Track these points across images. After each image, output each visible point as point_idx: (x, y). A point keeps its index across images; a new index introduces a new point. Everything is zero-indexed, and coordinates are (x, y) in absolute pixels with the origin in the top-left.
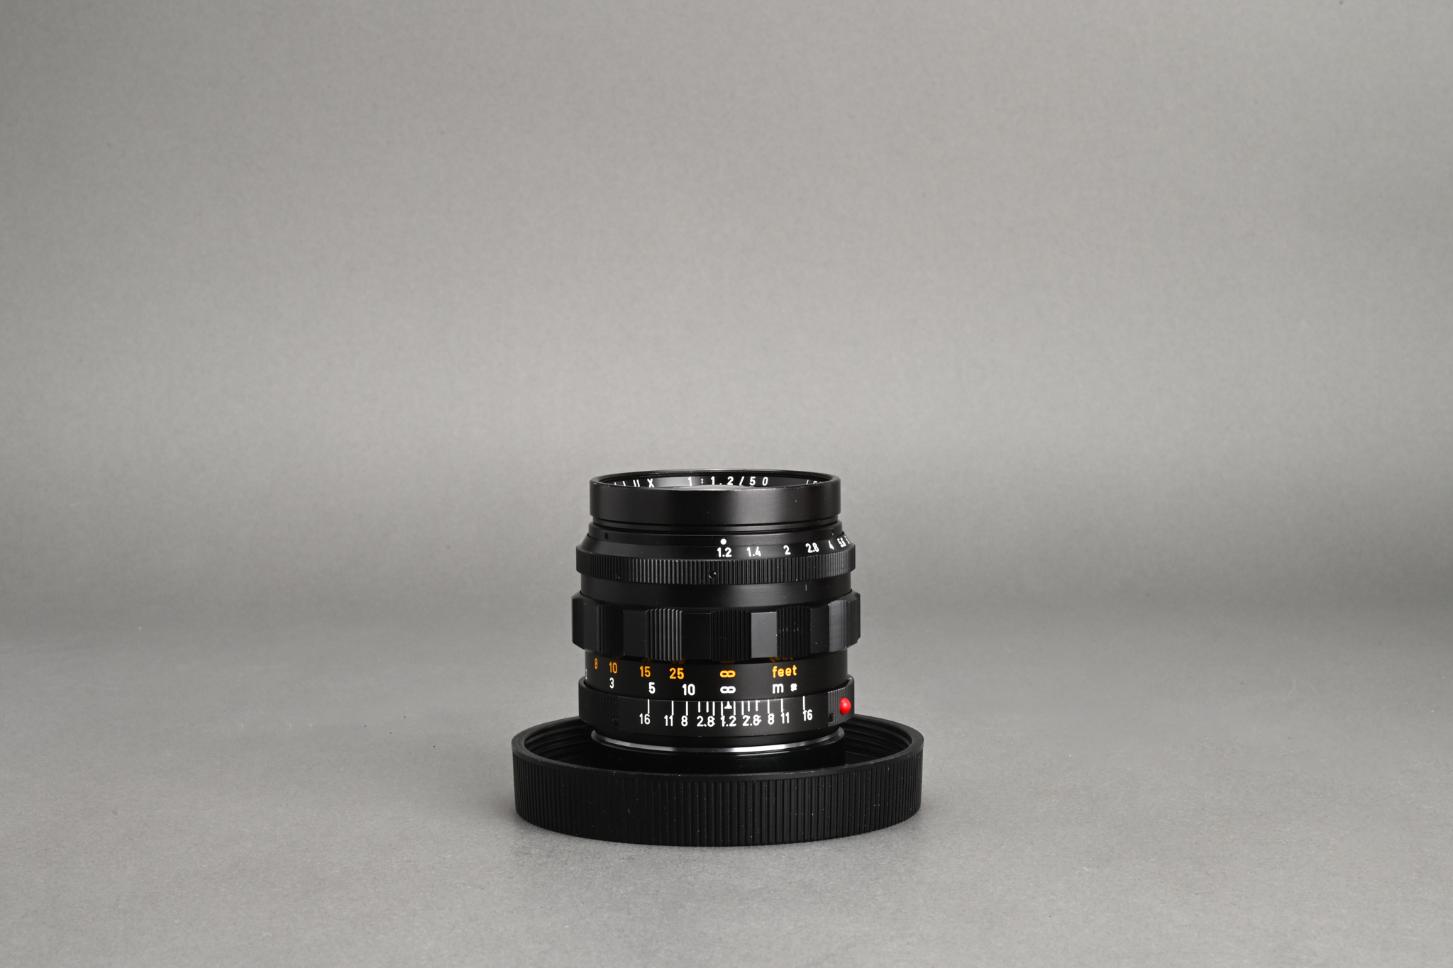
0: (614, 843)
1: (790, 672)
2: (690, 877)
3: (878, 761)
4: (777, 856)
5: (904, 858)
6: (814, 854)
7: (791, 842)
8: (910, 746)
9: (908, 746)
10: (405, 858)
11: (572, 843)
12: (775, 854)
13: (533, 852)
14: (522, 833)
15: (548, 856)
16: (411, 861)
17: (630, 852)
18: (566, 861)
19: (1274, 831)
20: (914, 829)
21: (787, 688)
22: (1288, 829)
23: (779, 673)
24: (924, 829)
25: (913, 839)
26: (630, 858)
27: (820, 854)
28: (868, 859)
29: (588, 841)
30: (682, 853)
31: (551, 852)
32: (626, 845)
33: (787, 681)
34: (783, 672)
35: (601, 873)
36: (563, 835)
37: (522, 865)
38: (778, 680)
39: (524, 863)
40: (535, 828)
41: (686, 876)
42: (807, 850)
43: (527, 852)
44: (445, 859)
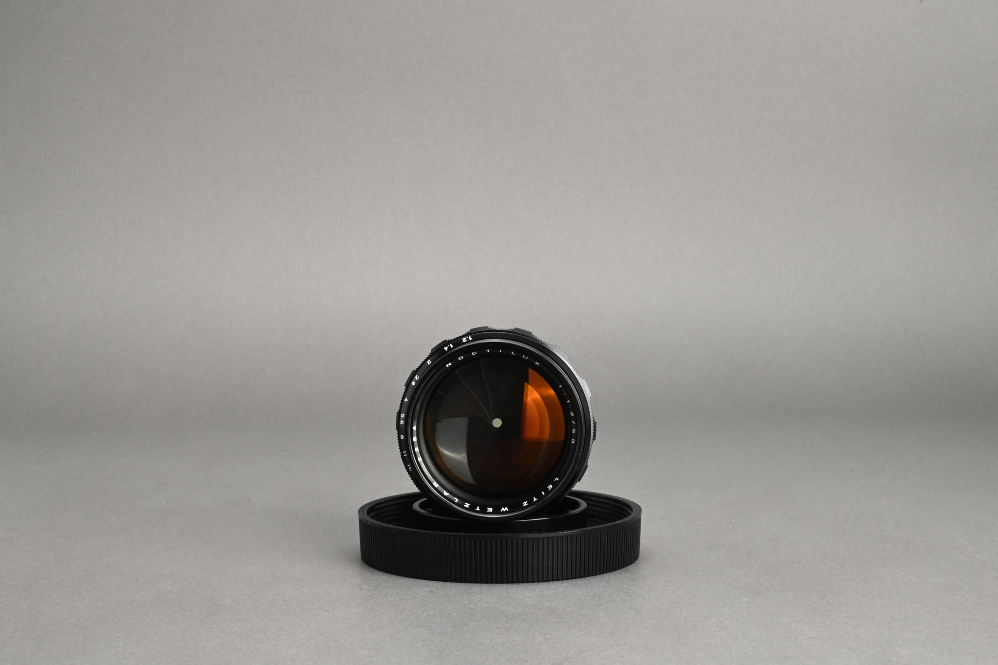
0: (420, 581)
2: (472, 605)
3: (610, 524)
5: (619, 592)
8: (632, 514)
9: (630, 514)
10: (276, 592)
12: (530, 589)
13: (364, 587)
15: (374, 590)
16: (280, 594)
18: (386, 593)
19: (874, 572)
22: (883, 572)
31: (377, 587)
35: (411, 602)
37: (356, 597)
39: (358, 595)
41: (469, 604)
43: (361, 587)
44: (303, 592)
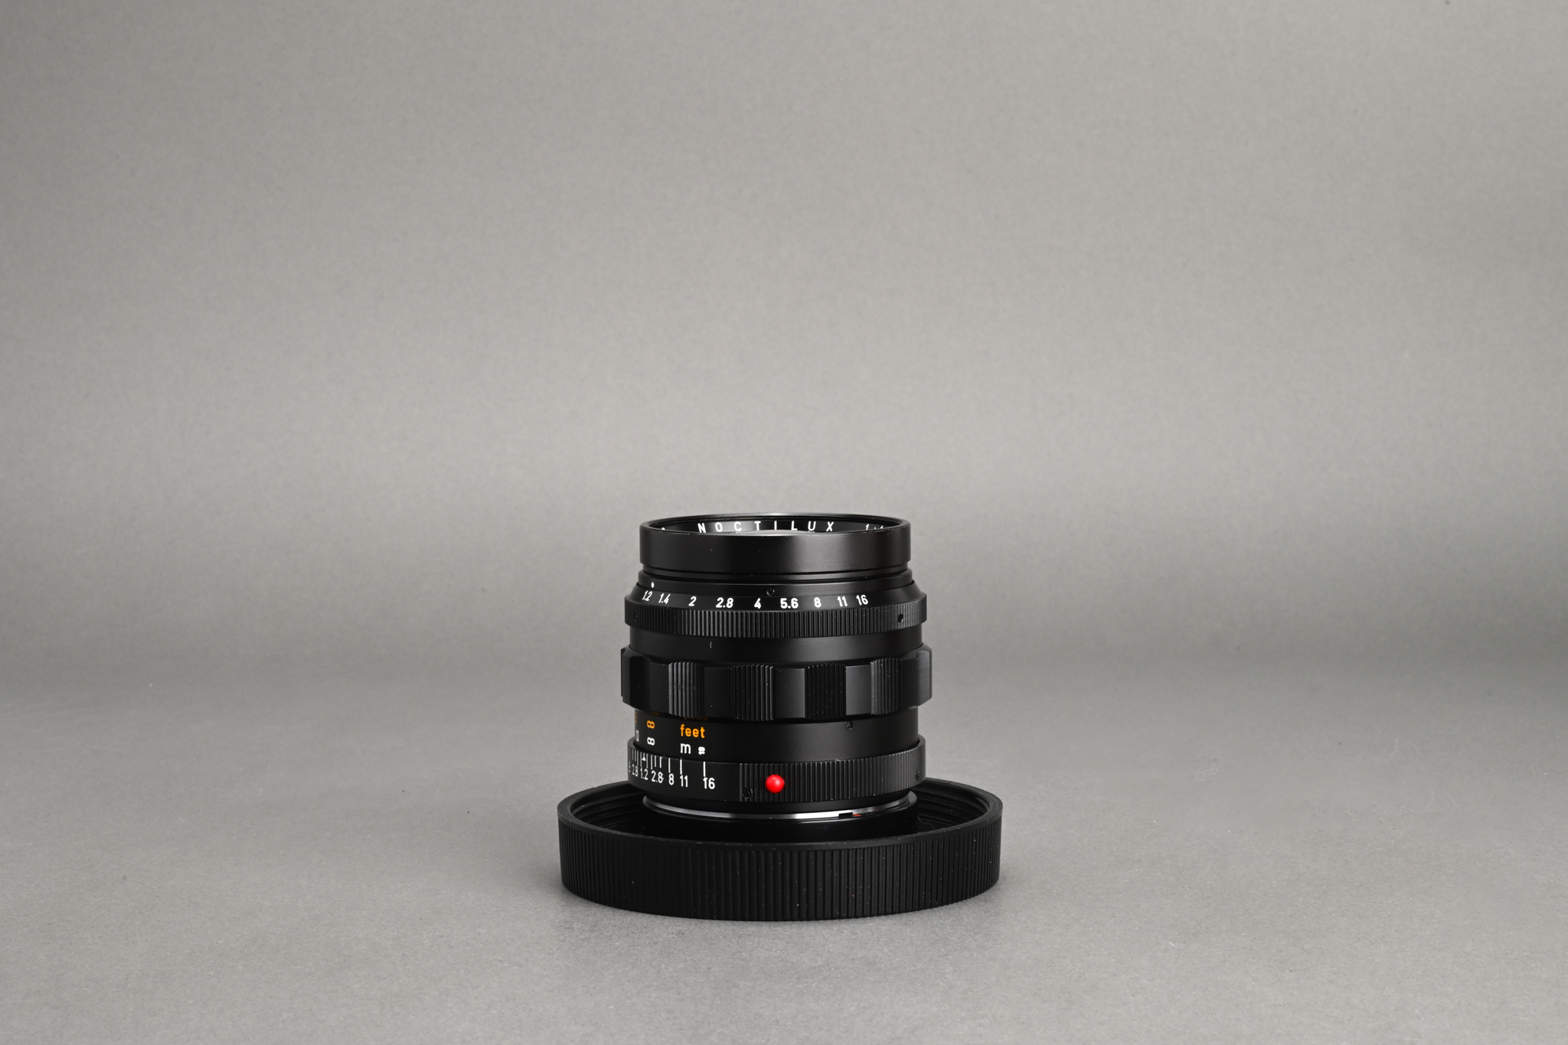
0: (662, 917)
1: (698, 733)
2: (744, 954)
4: (838, 930)
5: (976, 933)
6: (878, 929)
7: (856, 917)
10: (437, 933)
11: (617, 917)
12: (836, 929)
13: (575, 926)
14: (563, 906)
15: (591, 931)
16: (443, 937)
17: (679, 926)
18: (610, 936)
19: (1375, 902)
20: (986, 901)
21: (695, 750)
22: (1390, 901)
23: (686, 732)
24: (997, 901)
25: (985, 912)
26: (679, 933)
27: (884, 928)
28: (937, 934)
29: (634, 914)
30: (736, 927)
31: (595, 926)
32: (675, 919)
33: (695, 743)
34: (690, 732)
35: (649, 949)
36: (608, 908)
37: (563, 941)
38: (686, 740)
39: (565, 938)
40: (578, 899)
41: (740, 952)
42: (870, 924)
43: (568, 926)
44: (480, 933)
